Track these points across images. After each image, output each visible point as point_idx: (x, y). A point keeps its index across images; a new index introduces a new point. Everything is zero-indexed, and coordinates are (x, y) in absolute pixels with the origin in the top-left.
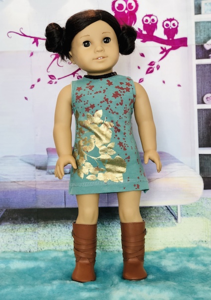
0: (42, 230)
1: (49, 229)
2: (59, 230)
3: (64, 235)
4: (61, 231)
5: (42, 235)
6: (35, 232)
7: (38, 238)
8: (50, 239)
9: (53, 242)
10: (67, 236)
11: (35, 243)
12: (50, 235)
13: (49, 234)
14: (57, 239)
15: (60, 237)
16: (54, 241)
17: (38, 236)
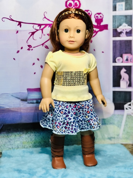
0: (25, 135)
4: (36, 135)
5: (25, 138)
6: (21, 137)
8: (30, 140)
11: (21, 143)
13: (29, 137)
17: (23, 139)
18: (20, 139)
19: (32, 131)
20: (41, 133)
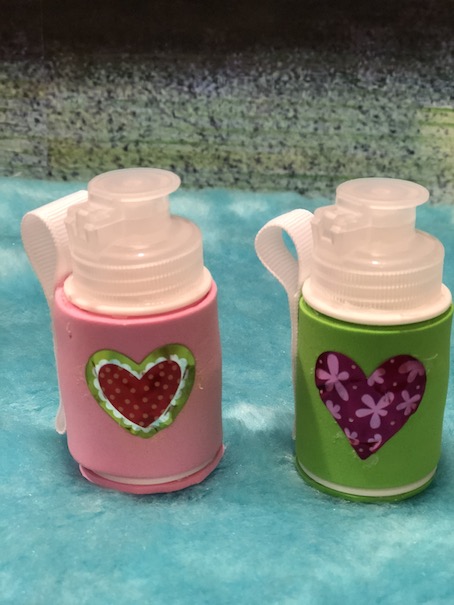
0: (66, 94)
1: (100, 92)
2: (145, 97)
3: (168, 120)
4: (152, 102)
5: (67, 117)
6: (35, 101)
7: (51, 127)
8: (105, 135)
9: (119, 150)
10: (183, 125)
11: (36, 152)
12: (104, 116)
13: (100, 111)
14: (134, 136)
15: (149, 129)
16: (121, 145)
17: (53, 117)
18: (30, 119)
19: (124, 66)
20: (197, 90)
